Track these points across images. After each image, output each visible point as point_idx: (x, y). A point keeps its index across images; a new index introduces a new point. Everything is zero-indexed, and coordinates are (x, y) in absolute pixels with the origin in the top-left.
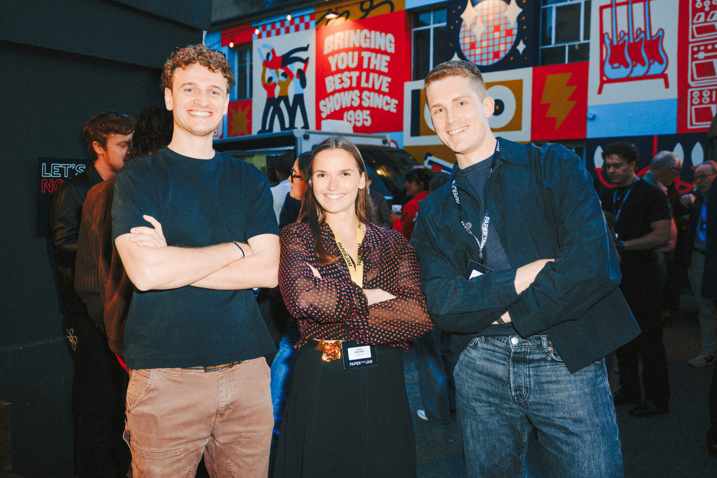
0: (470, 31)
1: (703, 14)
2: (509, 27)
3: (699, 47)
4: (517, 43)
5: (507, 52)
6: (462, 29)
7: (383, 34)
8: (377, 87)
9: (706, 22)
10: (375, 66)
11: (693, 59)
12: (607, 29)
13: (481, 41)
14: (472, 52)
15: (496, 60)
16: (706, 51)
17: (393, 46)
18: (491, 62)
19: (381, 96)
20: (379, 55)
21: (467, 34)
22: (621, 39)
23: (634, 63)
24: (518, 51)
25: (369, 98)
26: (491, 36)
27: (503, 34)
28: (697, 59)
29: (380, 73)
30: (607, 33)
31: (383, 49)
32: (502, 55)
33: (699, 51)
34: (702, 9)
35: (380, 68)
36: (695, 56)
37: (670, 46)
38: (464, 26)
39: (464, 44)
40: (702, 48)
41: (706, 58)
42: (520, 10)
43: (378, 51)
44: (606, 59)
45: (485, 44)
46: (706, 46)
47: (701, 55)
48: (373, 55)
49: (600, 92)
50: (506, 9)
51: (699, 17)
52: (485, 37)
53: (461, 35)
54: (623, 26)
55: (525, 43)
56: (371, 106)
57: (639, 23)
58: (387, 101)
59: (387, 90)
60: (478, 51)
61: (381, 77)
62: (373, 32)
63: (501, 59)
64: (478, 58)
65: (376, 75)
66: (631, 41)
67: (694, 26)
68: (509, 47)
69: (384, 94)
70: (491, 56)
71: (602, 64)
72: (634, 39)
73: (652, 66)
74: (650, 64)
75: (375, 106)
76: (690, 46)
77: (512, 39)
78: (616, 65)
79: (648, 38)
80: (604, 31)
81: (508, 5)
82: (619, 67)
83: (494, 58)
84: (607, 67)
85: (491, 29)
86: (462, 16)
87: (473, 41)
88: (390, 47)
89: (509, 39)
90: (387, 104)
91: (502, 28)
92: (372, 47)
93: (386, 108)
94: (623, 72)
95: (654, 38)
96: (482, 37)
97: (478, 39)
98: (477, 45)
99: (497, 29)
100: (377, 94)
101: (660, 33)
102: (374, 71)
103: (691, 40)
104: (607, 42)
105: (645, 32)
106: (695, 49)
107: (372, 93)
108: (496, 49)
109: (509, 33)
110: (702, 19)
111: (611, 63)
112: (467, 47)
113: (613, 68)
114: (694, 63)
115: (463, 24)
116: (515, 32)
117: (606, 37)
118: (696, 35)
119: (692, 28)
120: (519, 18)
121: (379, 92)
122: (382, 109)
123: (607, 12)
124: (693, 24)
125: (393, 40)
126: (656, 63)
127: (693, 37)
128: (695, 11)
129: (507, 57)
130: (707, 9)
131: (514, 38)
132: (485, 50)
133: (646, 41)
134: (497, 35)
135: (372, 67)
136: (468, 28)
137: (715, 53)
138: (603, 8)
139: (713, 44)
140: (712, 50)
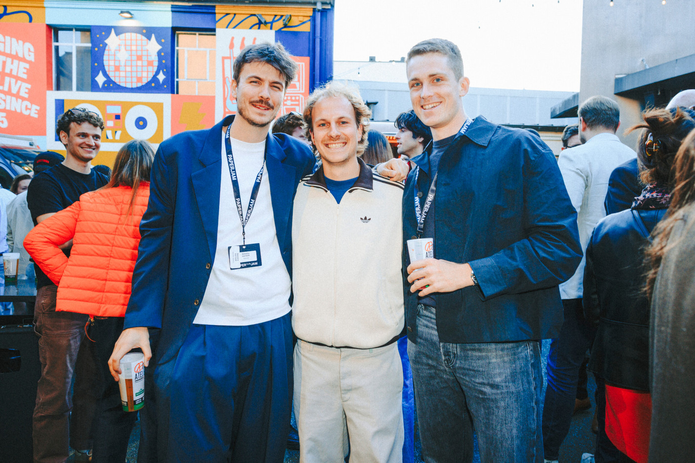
0: (115, 55)
2: (150, 59)
4: (157, 73)
5: (149, 79)
6: (106, 52)
7: (21, 42)
8: (14, 91)
10: (11, 70)
11: (285, 105)
12: (227, 74)
13: (125, 66)
14: (117, 74)
15: (140, 84)
16: (292, 100)
17: (32, 55)
18: (134, 86)
19: (20, 101)
20: (16, 62)
21: (112, 58)
24: (158, 80)
25: (5, 101)
26: (134, 63)
27: (145, 63)
28: (286, 105)
29: (17, 78)
30: (228, 77)
31: (20, 55)
32: (145, 81)
33: (287, 99)
35: (17, 73)
36: (285, 103)
38: (109, 50)
39: (109, 66)
41: (292, 105)
42: (160, 47)
43: (15, 57)
44: (227, 96)
45: (128, 69)
46: (291, 97)
47: (289, 103)
48: (9, 60)
50: (147, 43)
52: (129, 63)
53: (105, 58)
55: (164, 73)
56: (8, 108)
58: (26, 106)
59: (26, 96)
60: (122, 74)
61: (19, 82)
62: (8, 38)
63: (144, 84)
64: (123, 80)
65: (13, 81)
68: (151, 75)
69: (23, 99)
70: (135, 80)
71: (225, 99)
75: (13, 109)
77: (153, 69)
80: (226, 76)
81: (149, 41)
83: (137, 83)
84: (228, 102)
85: (134, 58)
86: (106, 41)
87: (117, 64)
88: (29, 55)
89: (150, 68)
90: (27, 108)
91: (144, 58)
92: (8, 51)
93: (26, 113)
96: (125, 63)
97: (122, 64)
98: (122, 69)
99: (139, 58)
100: (14, 99)
102: (10, 75)
104: (228, 84)
107: (8, 97)
108: (139, 75)
109: (150, 63)
112: (112, 68)
113: (232, 103)
114: (285, 107)
115: (107, 48)
116: (156, 64)
117: (227, 79)
120: (159, 53)
121: (17, 96)
122: (21, 112)
123: (227, 62)
125: (32, 49)
129: (149, 83)
131: (155, 69)
132: (129, 74)
134: (139, 63)
135: (7, 71)
136: (112, 52)
137: (297, 103)
138: (224, 58)
139: (295, 97)
140: (296, 100)
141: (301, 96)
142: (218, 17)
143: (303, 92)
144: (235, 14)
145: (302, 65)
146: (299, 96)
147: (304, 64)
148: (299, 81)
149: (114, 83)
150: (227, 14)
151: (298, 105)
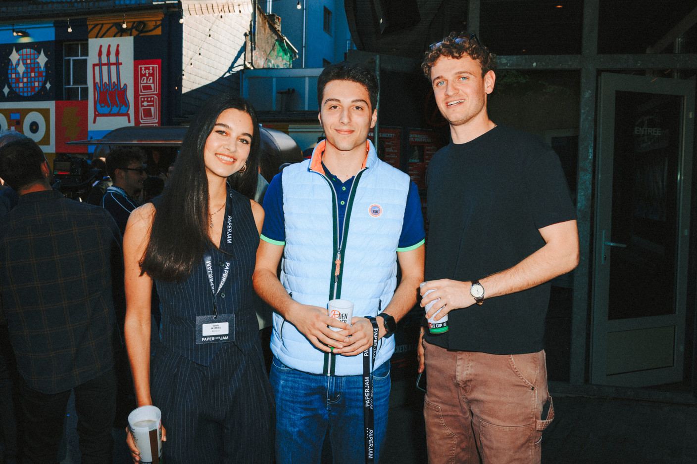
1: (145, 78)
3: (144, 98)
4: (45, 83)
5: (40, 88)
9: (147, 83)
12: (98, 80)
15: (33, 93)
16: (148, 101)
21: (13, 71)
22: (105, 88)
23: (112, 105)
24: (46, 88)
28: (143, 106)
30: (97, 83)
32: (37, 89)
33: (144, 101)
34: (145, 75)
36: (143, 104)
37: (130, 95)
40: (146, 99)
41: (148, 106)
42: (46, 59)
44: (97, 100)
45: (25, 80)
46: (148, 98)
47: (145, 104)
49: (94, 122)
51: (144, 79)
52: (25, 75)
54: (105, 80)
55: (50, 83)
57: (114, 79)
63: (36, 92)
64: (21, 90)
66: (110, 90)
67: (142, 85)
68: (41, 84)
71: (95, 103)
72: (112, 89)
73: (122, 108)
74: (120, 106)
76: (140, 97)
77: (42, 79)
78: (103, 105)
79: (119, 89)
80: (96, 82)
82: (104, 106)
83: (31, 92)
84: (98, 105)
85: (29, 70)
89: (40, 79)
91: (36, 70)
94: (106, 110)
95: (122, 89)
99: (33, 70)
101: (125, 87)
103: (140, 94)
104: (98, 89)
105: (117, 85)
106: (143, 99)
109: (40, 74)
110: (145, 81)
111: (100, 103)
112: (14, 81)
113: (102, 107)
114: (142, 108)
117: (97, 85)
118: (143, 91)
119: (141, 86)
120: (46, 65)
123: (97, 68)
124: (141, 83)
126: (124, 106)
127: (141, 92)
128: (143, 75)
129: (39, 91)
130: (147, 75)
133: (118, 91)
137: (152, 103)
138: (94, 65)
139: (151, 98)
140: (151, 101)
141: (155, 97)
142: (90, 27)
143: (157, 93)
144: (103, 24)
145: (156, 67)
146: (153, 97)
147: (157, 66)
148: (153, 83)
149: (15, 92)
150: (98, 24)
151: (153, 106)
